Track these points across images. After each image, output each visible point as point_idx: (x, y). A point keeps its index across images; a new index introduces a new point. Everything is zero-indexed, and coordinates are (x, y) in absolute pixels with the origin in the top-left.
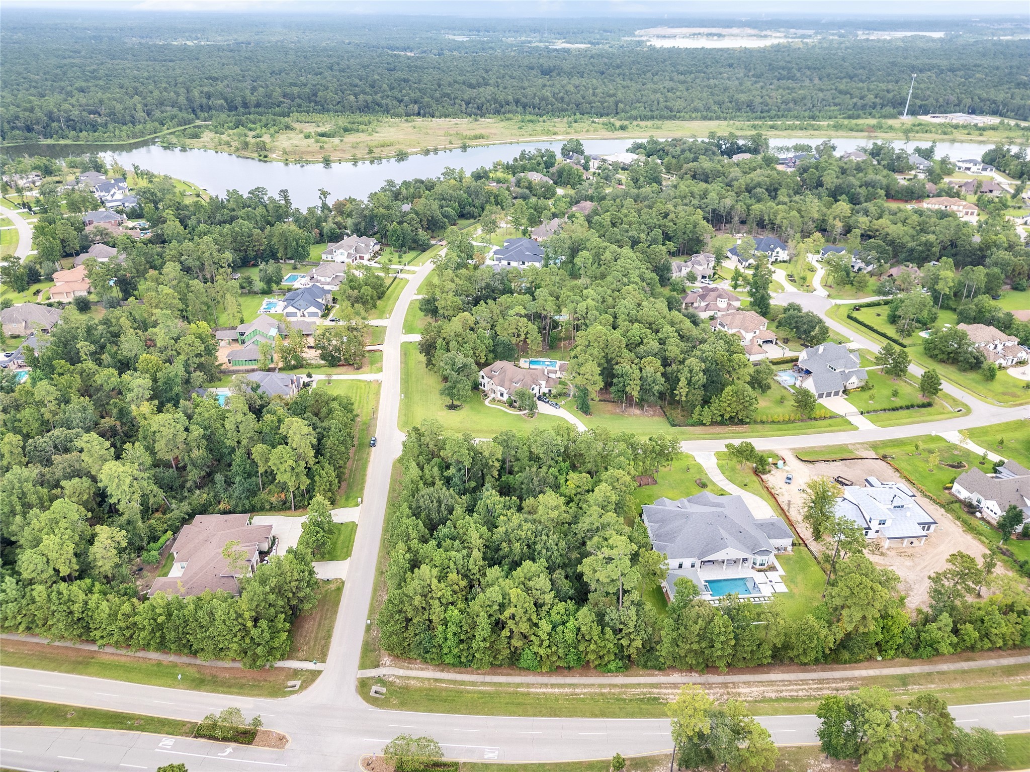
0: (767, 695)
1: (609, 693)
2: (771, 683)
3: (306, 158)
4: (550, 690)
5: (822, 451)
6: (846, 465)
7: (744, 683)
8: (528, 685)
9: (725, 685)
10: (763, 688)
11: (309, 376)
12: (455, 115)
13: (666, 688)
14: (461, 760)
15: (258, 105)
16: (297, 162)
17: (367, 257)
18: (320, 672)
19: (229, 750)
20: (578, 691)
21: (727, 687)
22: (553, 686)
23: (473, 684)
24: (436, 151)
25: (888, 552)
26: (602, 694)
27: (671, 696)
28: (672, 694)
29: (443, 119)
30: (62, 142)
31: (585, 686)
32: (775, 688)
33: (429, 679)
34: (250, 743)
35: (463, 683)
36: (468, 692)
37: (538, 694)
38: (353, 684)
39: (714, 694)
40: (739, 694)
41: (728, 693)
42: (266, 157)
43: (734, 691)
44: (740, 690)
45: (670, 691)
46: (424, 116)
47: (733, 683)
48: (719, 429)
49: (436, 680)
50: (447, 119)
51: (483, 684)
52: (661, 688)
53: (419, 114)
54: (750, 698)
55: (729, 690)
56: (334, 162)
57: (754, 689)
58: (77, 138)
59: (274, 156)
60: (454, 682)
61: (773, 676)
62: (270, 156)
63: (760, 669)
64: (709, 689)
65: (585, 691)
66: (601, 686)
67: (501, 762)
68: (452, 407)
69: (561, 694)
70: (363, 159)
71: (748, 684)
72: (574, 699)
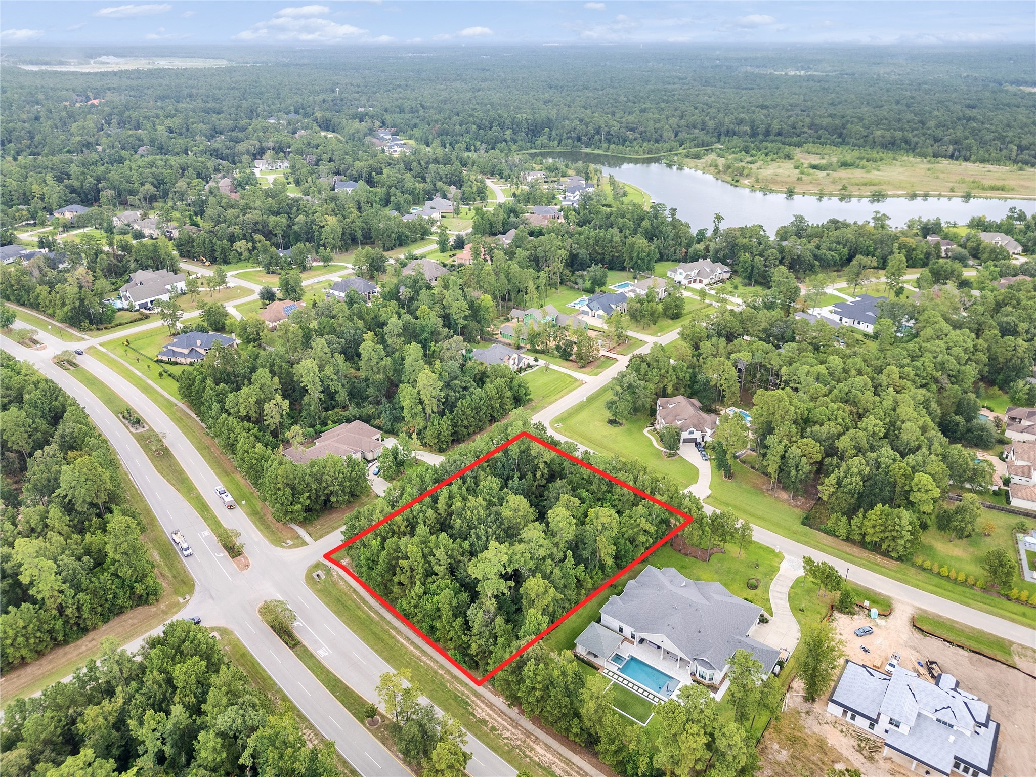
0: (554, 767)
1: (441, 675)
2: (568, 762)
3: (772, 186)
4: (408, 645)
5: (962, 631)
6: (970, 659)
7: (546, 745)
8: (399, 632)
9: (528, 734)
10: (557, 760)
11: (536, 360)
12: (997, 161)
13: (483, 702)
14: (305, 643)
15: (779, 134)
16: (761, 189)
17: (705, 281)
18: (307, 544)
19: (222, 555)
20: (424, 658)
21: (528, 737)
22: (413, 643)
23: (371, 608)
24: (926, 196)
25: (881, 762)
26: (436, 672)
27: (480, 710)
28: (482, 709)
29: (977, 164)
30: (596, 152)
31: (432, 659)
32: (568, 769)
33: (351, 587)
34: (233, 558)
35: (366, 602)
36: (362, 611)
37: (398, 642)
38: (313, 561)
39: (513, 733)
40: (532, 749)
41: (524, 742)
42: (737, 181)
43: (531, 743)
44: (538, 748)
45: (483, 706)
46: (957, 159)
47: (537, 738)
48: (856, 550)
49: (354, 591)
50: (983, 165)
51: (376, 612)
52: (479, 699)
53: (951, 157)
54: (537, 759)
55: (528, 740)
56: (798, 194)
57: (549, 755)
58: (607, 150)
59: (746, 182)
60: (362, 599)
61: (576, 759)
62: (741, 181)
63: (574, 746)
64: (513, 727)
65: (429, 662)
66: (442, 667)
67: (323, 662)
68: (612, 422)
69: (412, 652)
70: (831, 195)
71: (548, 747)
72: (415, 662)
